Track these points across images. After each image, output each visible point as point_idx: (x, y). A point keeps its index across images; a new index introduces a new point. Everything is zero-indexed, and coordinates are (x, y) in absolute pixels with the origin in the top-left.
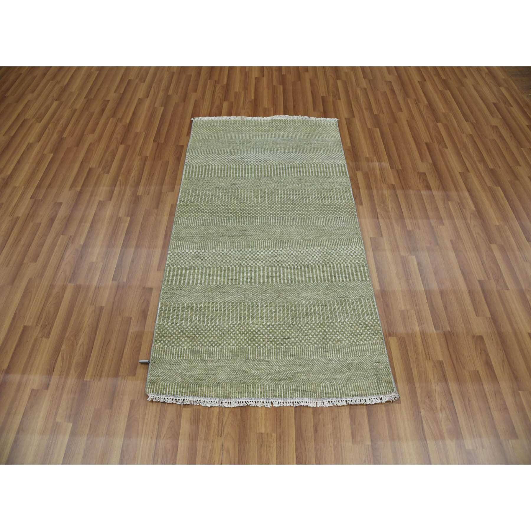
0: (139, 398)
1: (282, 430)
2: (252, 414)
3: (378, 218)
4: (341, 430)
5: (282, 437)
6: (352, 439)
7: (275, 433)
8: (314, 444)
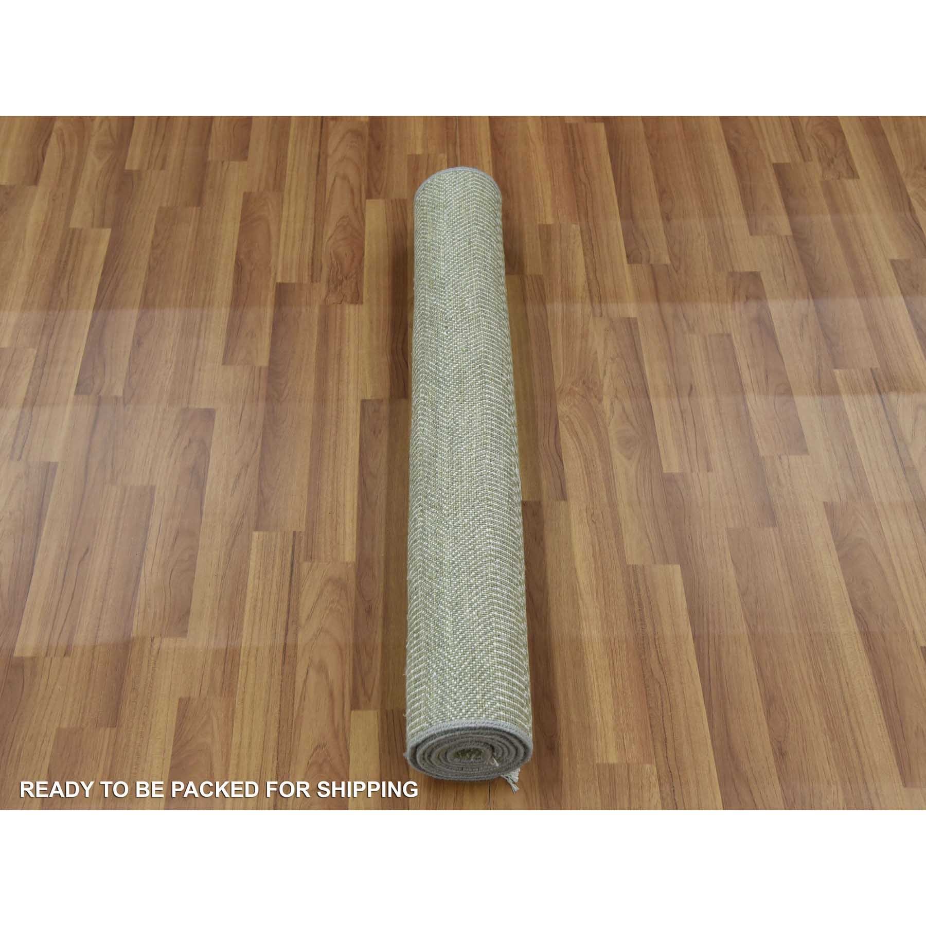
0: (204, 692)
1: (671, 754)
2: (574, 717)
3: (911, 209)
4: (862, 749)
5: (675, 773)
6: (902, 773)
7: (651, 763)
8: (779, 789)
